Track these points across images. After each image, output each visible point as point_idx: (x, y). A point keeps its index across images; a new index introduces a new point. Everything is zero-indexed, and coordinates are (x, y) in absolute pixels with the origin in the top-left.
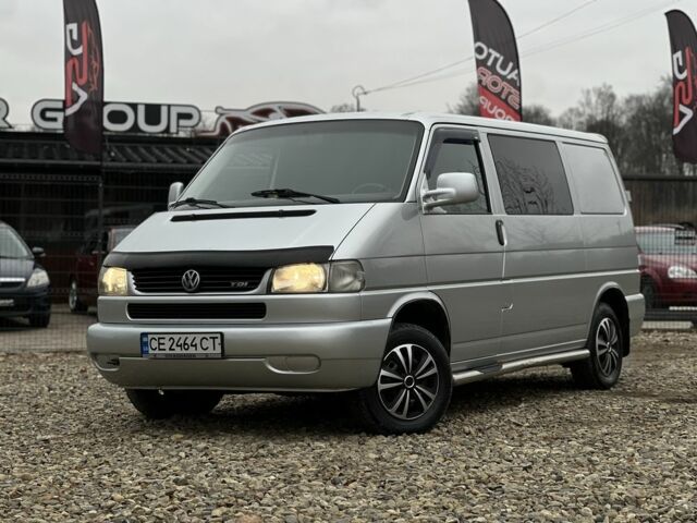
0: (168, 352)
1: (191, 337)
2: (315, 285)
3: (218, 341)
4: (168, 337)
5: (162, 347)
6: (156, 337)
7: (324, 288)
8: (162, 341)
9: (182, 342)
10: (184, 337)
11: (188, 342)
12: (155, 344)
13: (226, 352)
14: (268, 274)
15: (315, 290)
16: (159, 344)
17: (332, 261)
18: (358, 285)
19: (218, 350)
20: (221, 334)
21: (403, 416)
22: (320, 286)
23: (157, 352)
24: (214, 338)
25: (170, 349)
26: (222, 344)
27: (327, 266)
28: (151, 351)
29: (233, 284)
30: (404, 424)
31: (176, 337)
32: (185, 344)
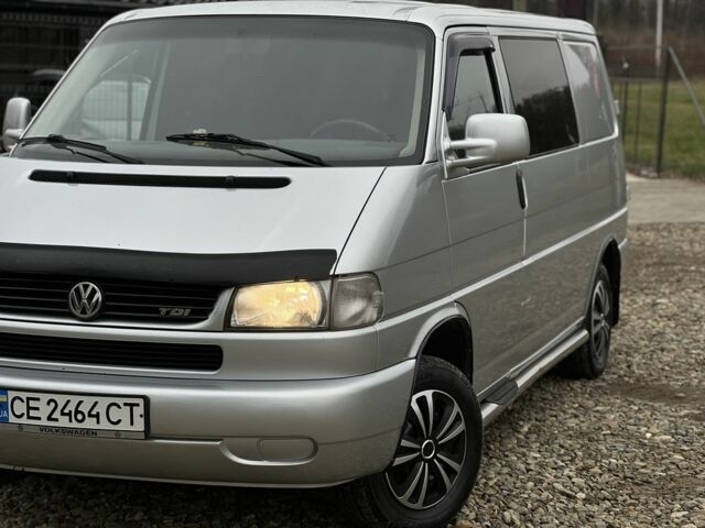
0: (44, 422)
1: (88, 402)
2: (305, 317)
3: (139, 411)
4: (45, 398)
5: (32, 413)
6: (24, 395)
7: (320, 322)
8: (32, 404)
9: (71, 407)
10: (75, 400)
11: (85, 408)
12: (20, 408)
13: (154, 430)
14: (225, 297)
15: (306, 325)
16: (29, 408)
17: (336, 276)
18: (372, 313)
19: (139, 425)
20: (146, 399)
21: (418, 505)
22: (315, 318)
23: (24, 420)
24: (132, 406)
25: (49, 418)
26: (147, 416)
27: (326, 285)
28: (12, 419)
29: (163, 311)
30: (419, 516)
31: (61, 400)
32: (77, 412)
